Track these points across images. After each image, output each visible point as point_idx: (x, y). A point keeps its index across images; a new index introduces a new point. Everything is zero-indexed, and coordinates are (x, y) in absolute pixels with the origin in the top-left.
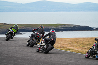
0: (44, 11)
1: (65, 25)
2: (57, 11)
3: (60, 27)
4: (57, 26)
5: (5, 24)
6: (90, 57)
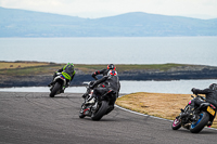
1: (184, 66)
2: (166, 34)
3: (173, 69)
4: (166, 69)
5: (52, 64)
6: (182, 128)
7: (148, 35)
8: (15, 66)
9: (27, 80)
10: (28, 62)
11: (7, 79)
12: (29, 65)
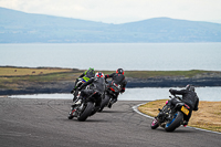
0: (162, 41)
1: (209, 73)
2: (191, 40)
3: (198, 76)
4: (191, 75)
5: (75, 71)
7: (173, 41)
8: (38, 72)
9: (50, 86)
10: (51, 68)
11: (29, 85)
12: (52, 71)
